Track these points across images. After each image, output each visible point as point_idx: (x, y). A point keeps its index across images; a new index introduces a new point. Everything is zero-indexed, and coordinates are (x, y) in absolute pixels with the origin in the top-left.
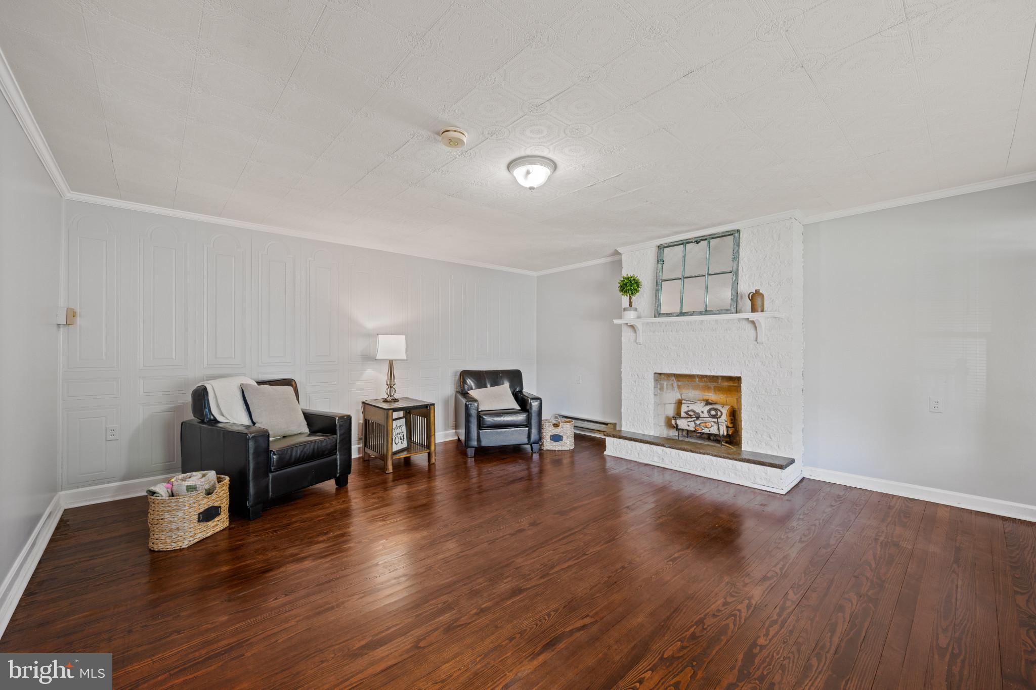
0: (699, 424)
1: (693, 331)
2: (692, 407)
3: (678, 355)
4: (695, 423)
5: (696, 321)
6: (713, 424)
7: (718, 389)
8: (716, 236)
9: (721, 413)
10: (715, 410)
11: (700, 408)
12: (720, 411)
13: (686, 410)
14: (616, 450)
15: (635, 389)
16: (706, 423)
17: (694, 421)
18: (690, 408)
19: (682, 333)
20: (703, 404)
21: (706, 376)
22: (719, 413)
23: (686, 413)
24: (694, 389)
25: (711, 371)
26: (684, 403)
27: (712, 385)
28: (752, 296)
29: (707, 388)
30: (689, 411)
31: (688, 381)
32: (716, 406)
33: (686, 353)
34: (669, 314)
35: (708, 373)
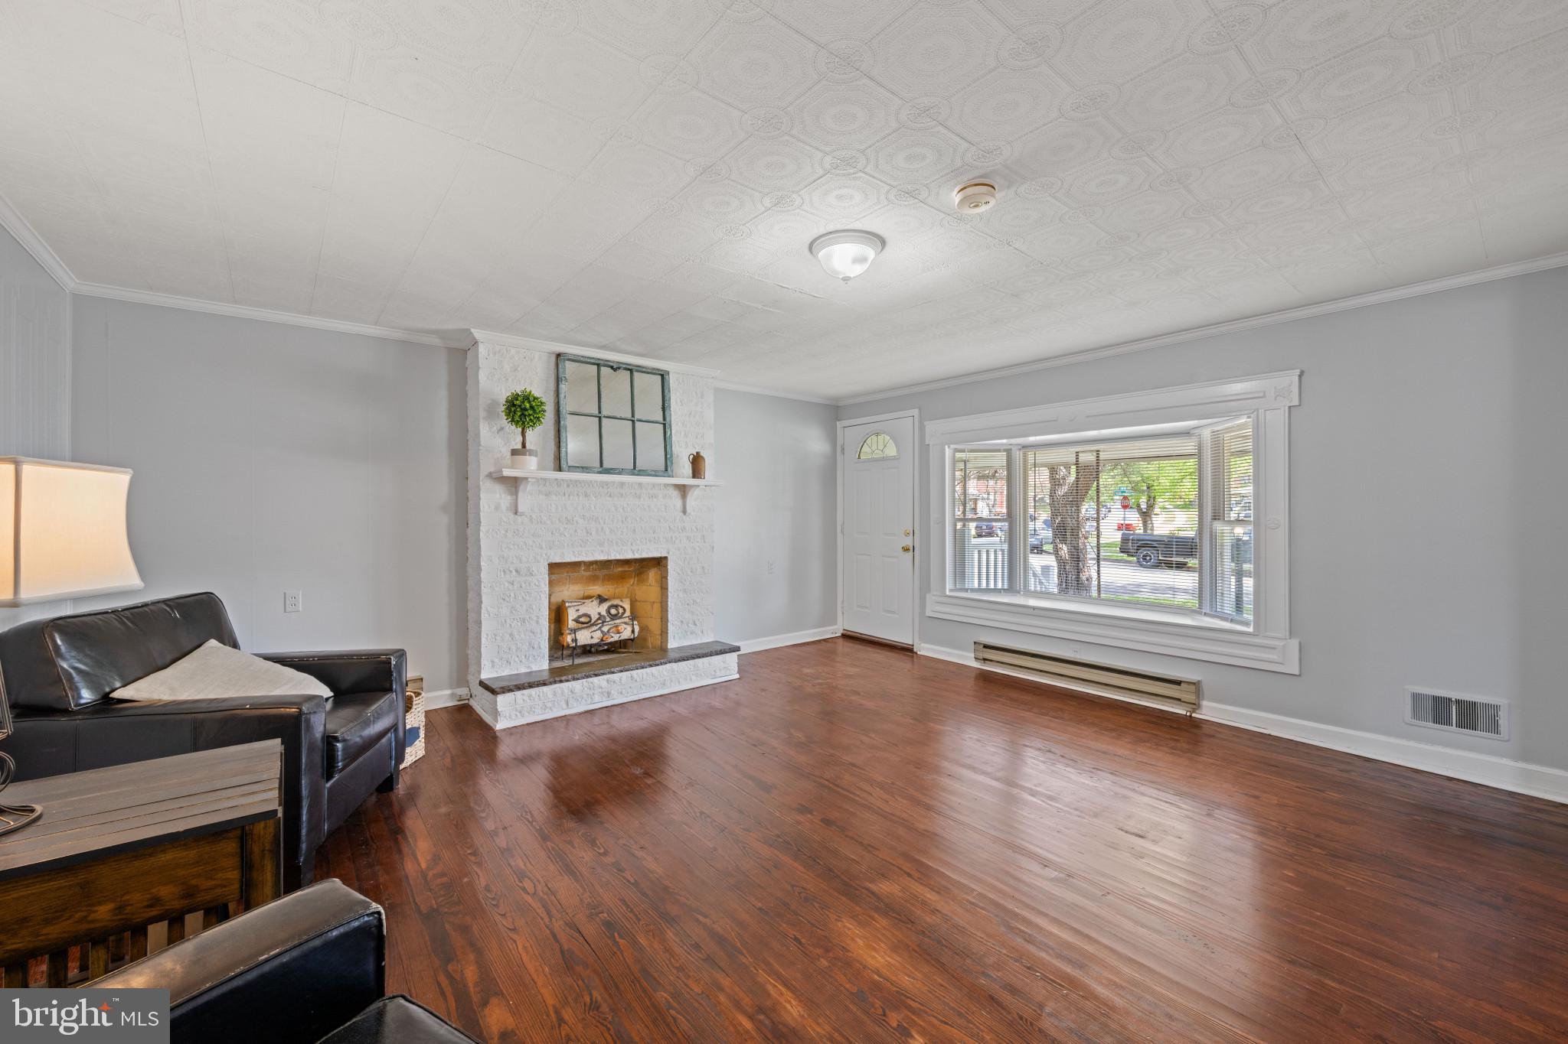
0: (608, 631)
1: (610, 496)
2: (583, 610)
3: (587, 533)
4: (602, 632)
5: (614, 482)
6: (625, 626)
7: (609, 579)
8: (644, 370)
9: (624, 610)
10: (616, 607)
11: (594, 609)
12: (622, 607)
13: (575, 617)
14: (520, 712)
15: (512, 595)
16: (617, 626)
17: (600, 628)
18: (580, 613)
19: (594, 498)
20: (596, 602)
21: (596, 562)
22: (621, 610)
23: (576, 621)
24: (573, 583)
25: (633, 552)
26: (569, 607)
27: (601, 573)
28: (693, 459)
29: (593, 579)
30: (580, 617)
31: (568, 572)
32: (615, 602)
33: (600, 530)
34: (587, 468)
35: (629, 556)
